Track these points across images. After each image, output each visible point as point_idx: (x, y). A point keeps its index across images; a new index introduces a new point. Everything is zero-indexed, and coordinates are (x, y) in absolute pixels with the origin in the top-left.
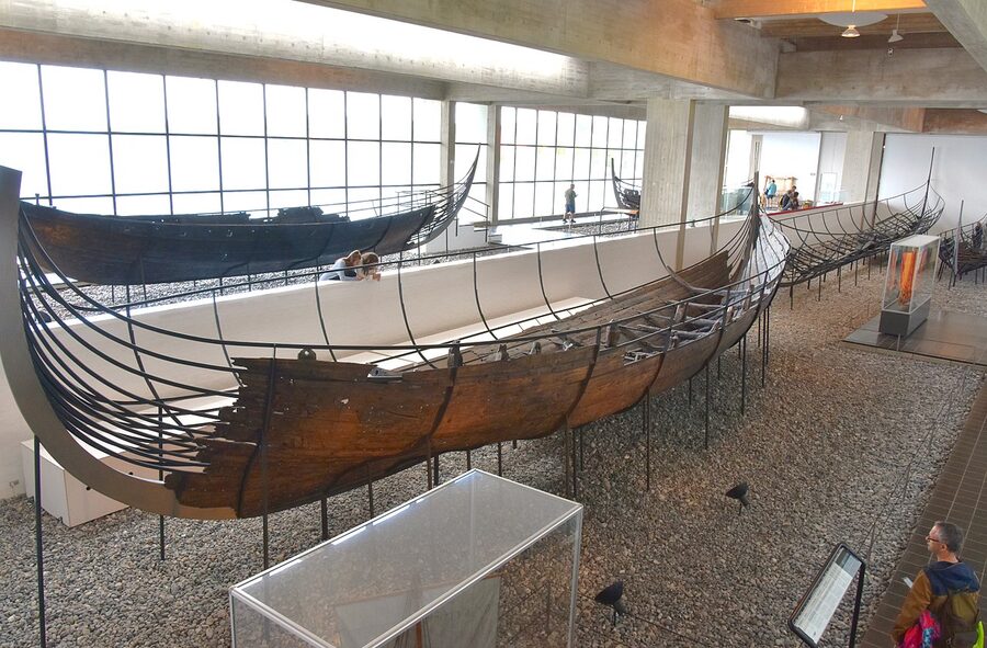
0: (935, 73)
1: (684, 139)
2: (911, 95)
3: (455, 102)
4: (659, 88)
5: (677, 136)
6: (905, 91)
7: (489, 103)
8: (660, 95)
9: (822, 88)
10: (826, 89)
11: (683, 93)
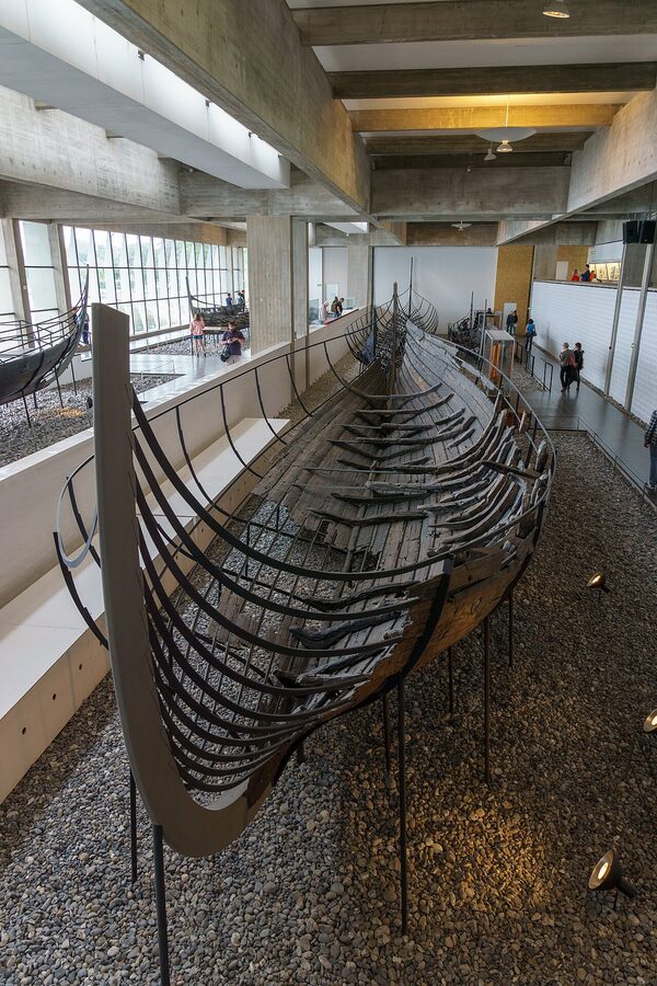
0: (506, 190)
1: (287, 255)
2: (486, 209)
3: (18, 219)
4: (257, 204)
5: (280, 252)
6: (482, 206)
7: (50, 221)
8: (259, 212)
9: (411, 204)
10: (416, 205)
11: (283, 209)
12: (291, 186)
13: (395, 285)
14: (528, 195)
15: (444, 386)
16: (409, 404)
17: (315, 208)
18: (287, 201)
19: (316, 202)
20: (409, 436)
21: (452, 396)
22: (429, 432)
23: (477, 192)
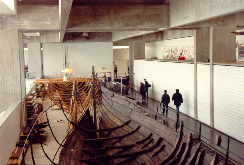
0: (138, 16)
2: (129, 26)
9: (89, 24)
10: (91, 24)
11: (13, 26)
12: (18, 14)
13: (93, 68)
14: (149, 19)
15: (132, 122)
16: (113, 134)
17: (33, 26)
18: (16, 22)
19: (34, 23)
20: (119, 152)
21: (139, 127)
22: (134, 148)
23: (124, 18)
